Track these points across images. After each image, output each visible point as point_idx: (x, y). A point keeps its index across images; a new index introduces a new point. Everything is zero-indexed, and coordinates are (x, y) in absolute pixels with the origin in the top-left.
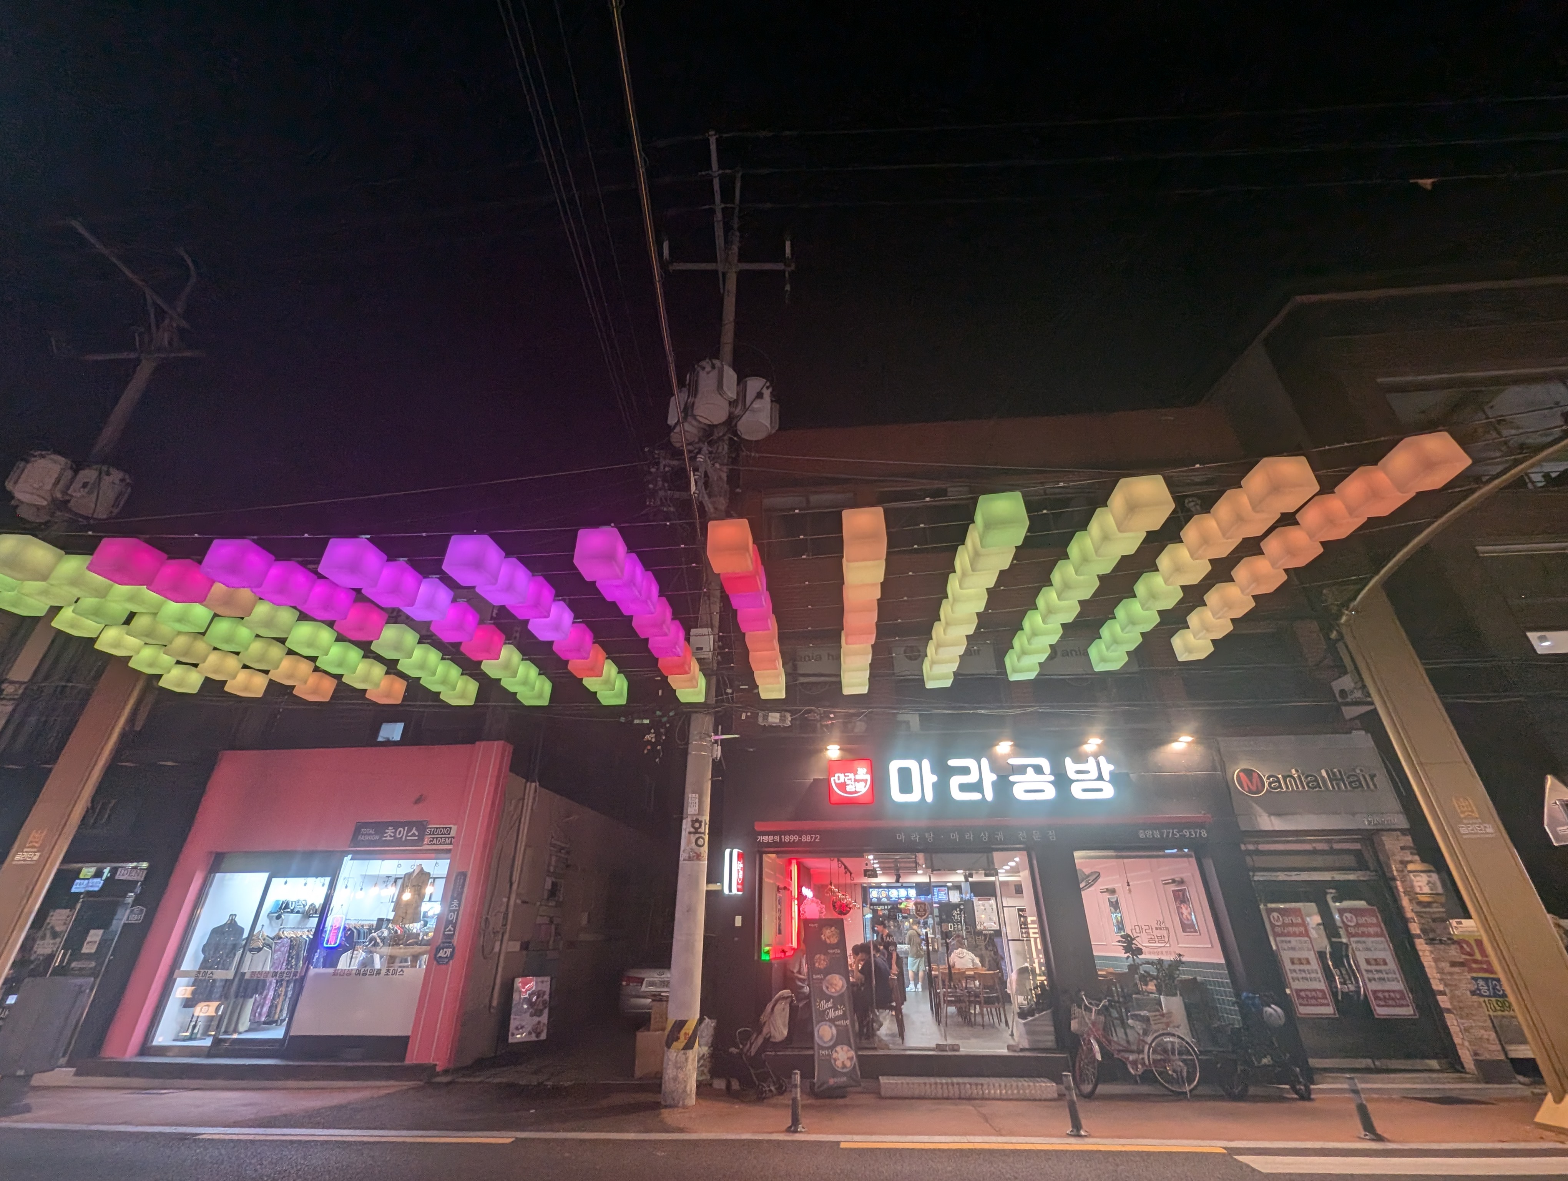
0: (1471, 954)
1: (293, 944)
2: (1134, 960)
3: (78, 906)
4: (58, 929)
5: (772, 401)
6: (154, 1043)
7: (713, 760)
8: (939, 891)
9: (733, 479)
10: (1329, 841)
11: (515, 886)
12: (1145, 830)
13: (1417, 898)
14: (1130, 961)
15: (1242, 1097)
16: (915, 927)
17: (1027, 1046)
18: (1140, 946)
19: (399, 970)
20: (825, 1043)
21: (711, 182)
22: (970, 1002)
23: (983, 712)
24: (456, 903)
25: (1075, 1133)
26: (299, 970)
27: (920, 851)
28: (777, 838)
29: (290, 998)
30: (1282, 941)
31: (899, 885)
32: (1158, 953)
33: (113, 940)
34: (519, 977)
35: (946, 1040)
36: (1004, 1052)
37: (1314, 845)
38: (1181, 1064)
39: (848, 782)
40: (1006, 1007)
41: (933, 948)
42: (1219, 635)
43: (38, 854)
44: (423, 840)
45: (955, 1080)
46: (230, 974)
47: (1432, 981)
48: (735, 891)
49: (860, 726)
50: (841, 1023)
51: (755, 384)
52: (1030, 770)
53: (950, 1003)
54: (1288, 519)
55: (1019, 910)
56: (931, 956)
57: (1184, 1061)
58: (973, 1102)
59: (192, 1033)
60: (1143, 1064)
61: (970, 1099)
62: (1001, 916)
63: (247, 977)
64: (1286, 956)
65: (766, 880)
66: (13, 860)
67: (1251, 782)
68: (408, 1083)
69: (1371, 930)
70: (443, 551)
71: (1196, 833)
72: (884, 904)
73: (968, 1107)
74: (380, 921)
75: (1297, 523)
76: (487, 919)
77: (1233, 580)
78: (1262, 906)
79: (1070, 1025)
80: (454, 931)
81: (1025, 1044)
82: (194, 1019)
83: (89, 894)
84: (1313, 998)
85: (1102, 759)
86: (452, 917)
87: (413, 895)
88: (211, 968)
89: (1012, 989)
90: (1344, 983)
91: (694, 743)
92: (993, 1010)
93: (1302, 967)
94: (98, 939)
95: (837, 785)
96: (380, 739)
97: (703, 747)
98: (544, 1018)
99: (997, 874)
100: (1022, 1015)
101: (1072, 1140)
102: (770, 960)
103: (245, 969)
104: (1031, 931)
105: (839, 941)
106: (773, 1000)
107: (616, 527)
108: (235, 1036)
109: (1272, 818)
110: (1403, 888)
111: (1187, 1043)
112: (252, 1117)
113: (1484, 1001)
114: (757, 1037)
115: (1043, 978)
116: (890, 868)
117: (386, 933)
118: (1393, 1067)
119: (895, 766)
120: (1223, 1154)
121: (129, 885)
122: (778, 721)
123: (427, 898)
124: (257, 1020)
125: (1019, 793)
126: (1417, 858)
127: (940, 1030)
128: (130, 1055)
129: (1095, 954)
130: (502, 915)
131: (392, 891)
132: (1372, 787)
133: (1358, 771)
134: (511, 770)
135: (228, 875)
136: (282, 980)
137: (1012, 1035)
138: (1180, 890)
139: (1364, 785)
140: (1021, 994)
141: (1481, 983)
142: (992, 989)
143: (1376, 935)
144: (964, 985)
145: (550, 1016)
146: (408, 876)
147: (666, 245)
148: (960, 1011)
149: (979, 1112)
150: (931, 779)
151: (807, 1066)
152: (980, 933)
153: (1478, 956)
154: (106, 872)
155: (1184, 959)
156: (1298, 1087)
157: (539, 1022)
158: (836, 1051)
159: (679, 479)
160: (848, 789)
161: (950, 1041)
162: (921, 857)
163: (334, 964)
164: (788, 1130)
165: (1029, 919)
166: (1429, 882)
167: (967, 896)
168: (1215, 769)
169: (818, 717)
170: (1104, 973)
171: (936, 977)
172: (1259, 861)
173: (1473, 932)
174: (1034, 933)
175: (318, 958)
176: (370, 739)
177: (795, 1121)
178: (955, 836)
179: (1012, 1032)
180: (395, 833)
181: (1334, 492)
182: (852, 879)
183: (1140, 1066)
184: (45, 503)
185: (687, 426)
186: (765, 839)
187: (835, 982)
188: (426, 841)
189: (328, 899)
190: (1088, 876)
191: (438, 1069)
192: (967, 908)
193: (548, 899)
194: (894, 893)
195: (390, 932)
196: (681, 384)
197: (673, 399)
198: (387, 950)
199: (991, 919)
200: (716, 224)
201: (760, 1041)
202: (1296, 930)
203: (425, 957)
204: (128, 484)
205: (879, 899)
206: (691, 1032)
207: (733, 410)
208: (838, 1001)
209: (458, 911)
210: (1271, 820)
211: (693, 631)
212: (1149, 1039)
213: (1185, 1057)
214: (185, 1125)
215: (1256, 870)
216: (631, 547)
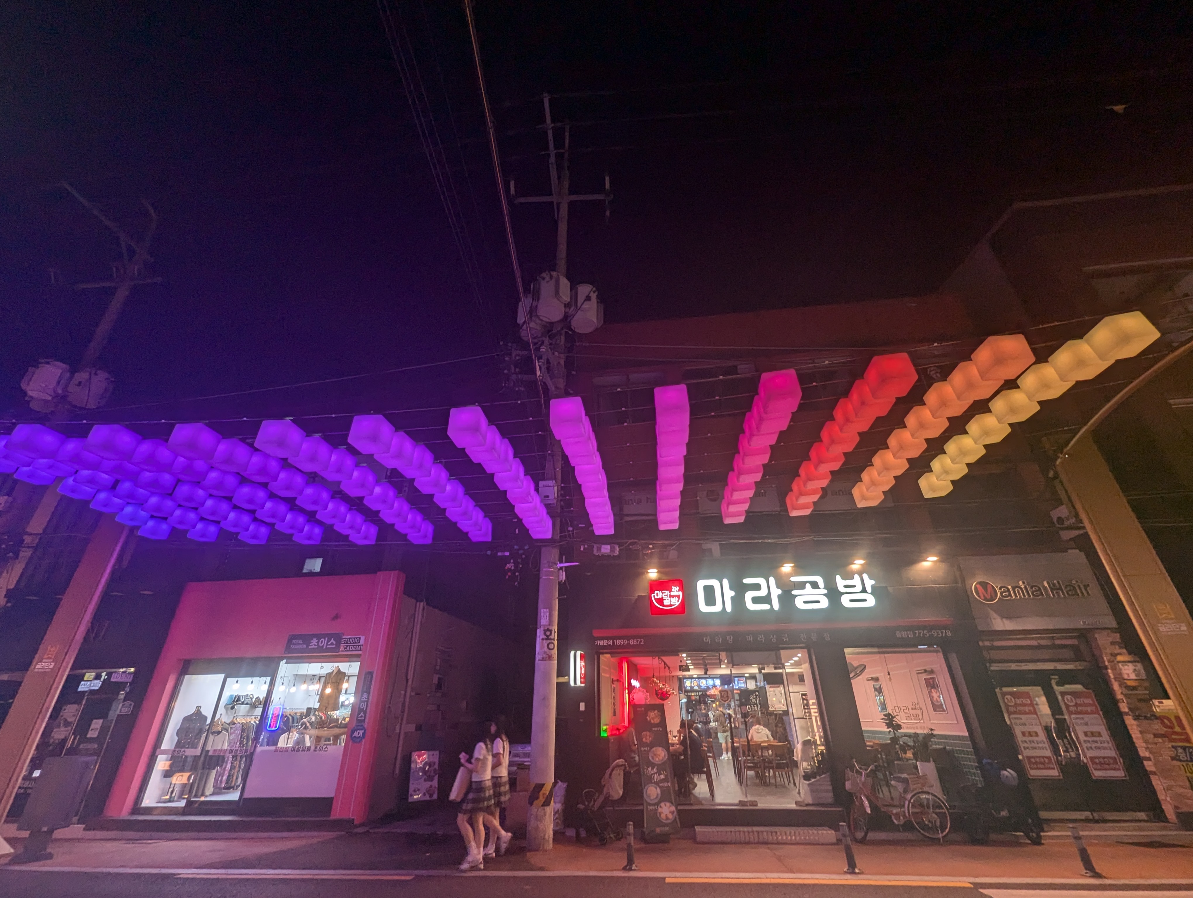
0: (1172, 727)
1: (244, 728)
2: (895, 734)
3: (84, 702)
4: (69, 720)
5: (598, 302)
6: (143, 805)
7: (559, 583)
8: (738, 680)
9: (569, 363)
10: (1052, 638)
11: (410, 682)
12: (901, 631)
13: (1125, 683)
14: (892, 735)
15: (984, 842)
16: (721, 709)
17: (811, 802)
18: (899, 723)
19: (325, 747)
20: (651, 800)
21: (546, 133)
22: (765, 768)
23: (769, 541)
24: (365, 695)
25: (851, 871)
26: (249, 748)
27: (723, 650)
28: (611, 642)
29: (243, 770)
30: (1015, 718)
31: (707, 676)
32: (914, 728)
33: (110, 727)
34: (415, 751)
35: (746, 796)
36: (793, 806)
37: (1039, 641)
38: (934, 815)
39: (665, 598)
40: (794, 771)
41: (735, 726)
42: (957, 477)
43: (53, 664)
44: (339, 648)
45: (756, 829)
46: (198, 752)
47: (1139, 749)
48: (578, 683)
49: (673, 554)
50: (666, 784)
51: (584, 290)
52: (808, 586)
53: (750, 768)
54: (1011, 384)
55: (802, 695)
56: (733, 731)
57: (936, 813)
58: (769, 846)
59: (171, 797)
60: (904, 816)
61: (766, 843)
62: (788, 698)
63: (210, 754)
64: (1018, 731)
65: (603, 674)
66: (35, 668)
67: (987, 592)
68: (332, 833)
69: (1089, 709)
70: (348, 428)
71: (942, 633)
72: (696, 691)
73: (764, 850)
74: (309, 709)
75: (1018, 387)
76: (389, 707)
77: (967, 433)
78: (997, 690)
79: (845, 785)
80: (365, 717)
81: (810, 801)
82: (172, 786)
83: (92, 692)
84: (1041, 763)
85: (865, 576)
86: (363, 706)
87: (333, 690)
88: (184, 747)
89: (798, 757)
90: (1066, 751)
91: (544, 569)
92: (784, 774)
93: (1031, 739)
94: (99, 726)
95: (657, 600)
96: (305, 571)
97: (550, 573)
98: (435, 783)
99: (784, 667)
100: (807, 777)
101: (849, 876)
102: (608, 736)
103: (209, 747)
104: (812, 711)
105: (660, 721)
106: (611, 767)
107: (479, 405)
108: (203, 799)
109: (1004, 620)
110: (1114, 675)
111: (939, 799)
112: (218, 860)
113: (1183, 765)
114: (599, 797)
115: (823, 748)
116: (699, 664)
117: (313, 719)
118: (1110, 818)
119: (701, 584)
120: (970, 888)
121: (120, 686)
122: (609, 551)
123: (343, 691)
124: (218, 786)
125: (799, 603)
126: (1125, 651)
127: (742, 789)
128: (125, 814)
129: (863, 729)
130: (401, 705)
131: (316, 687)
132: (1086, 594)
133: (1074, 582)
134: (404, 593)
135: (194, 676)
136: (237, 756)
137: (799, 793)
138: (931, 678)
139: (1079, 592)
140: (805, 761)
141: (1180, 750)
142: (782, 757)
143: (1092, 713)
144: (760, 753)
145: (439, 782)
146: (329, 675)
147: (512, 184)
148: (757, 774)
149: (775, 854)
150: (729, 594)
151: (638, 818)
152: (772, 714)
153: (1177, 729)
154: (104, 675)
155: (935, 733)
156: (1031, 834)
157: (431, 786)
158: (661, 807)
159: (527, 366)
160: (665, 602)
161: (750, 798)
162: (723, 655)
163: (275, 743)
164: (624, 869)
165: (811, 702)
166: (1135, 670)
167: (761, 684)
168: (957, 583)
169: (640, 547)
170: (871, 744)
171: (738, 748)
172: (995, 655)
173: (1172, 710)
174: (815, 712)
175: (263, 739)
176: (298, 572)
177: (630, 862)
178: (750, 638)
179: (799, 790)
180: (318, 642)
181: (1047, 362)
182: (670, 672)
183: (901, 818)
184: (50, 398)
185: (532, 325)
186: (601, 643)
187: (658, 753)
188: (341, 649)
189: (270, 693)
190: (856, 668)
191: (355, 822)
192: (761, 693)
193: (436, 692)
194: (703, 683)
195: (316, 718)
196: (527, 291)
197: (520, 303)
198: (314, 732)
199: (780, 702)
200: (550, 166)
201: (602, 798)
202: (1027, 709)
203: (344, 737)
204: (112, 382)
205: (692, 687)
206: (548, 793)
207: (567, 310)
208: (661, 768)
209: (367, 701)
210: (1003, 623)
211: (541, 483)
212: (909, 796)
213: (938, 811)
214: (167, 868)
215: (992, 661)
216: (491, 420)
